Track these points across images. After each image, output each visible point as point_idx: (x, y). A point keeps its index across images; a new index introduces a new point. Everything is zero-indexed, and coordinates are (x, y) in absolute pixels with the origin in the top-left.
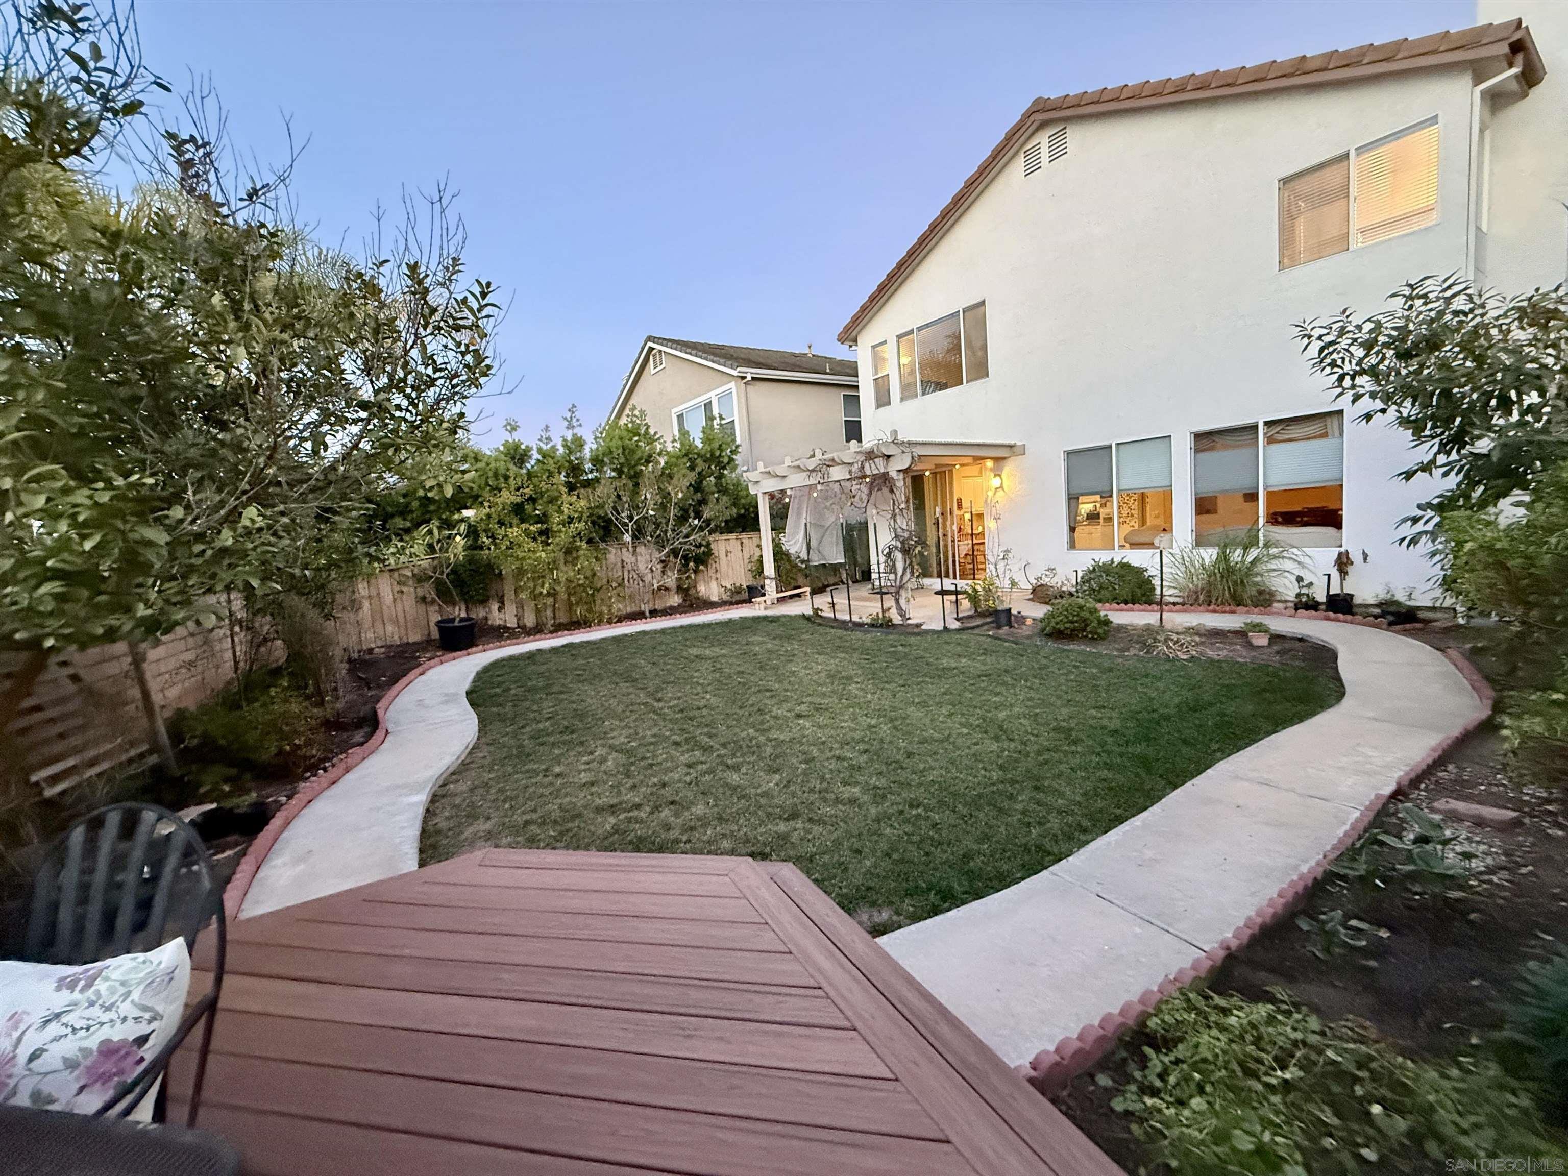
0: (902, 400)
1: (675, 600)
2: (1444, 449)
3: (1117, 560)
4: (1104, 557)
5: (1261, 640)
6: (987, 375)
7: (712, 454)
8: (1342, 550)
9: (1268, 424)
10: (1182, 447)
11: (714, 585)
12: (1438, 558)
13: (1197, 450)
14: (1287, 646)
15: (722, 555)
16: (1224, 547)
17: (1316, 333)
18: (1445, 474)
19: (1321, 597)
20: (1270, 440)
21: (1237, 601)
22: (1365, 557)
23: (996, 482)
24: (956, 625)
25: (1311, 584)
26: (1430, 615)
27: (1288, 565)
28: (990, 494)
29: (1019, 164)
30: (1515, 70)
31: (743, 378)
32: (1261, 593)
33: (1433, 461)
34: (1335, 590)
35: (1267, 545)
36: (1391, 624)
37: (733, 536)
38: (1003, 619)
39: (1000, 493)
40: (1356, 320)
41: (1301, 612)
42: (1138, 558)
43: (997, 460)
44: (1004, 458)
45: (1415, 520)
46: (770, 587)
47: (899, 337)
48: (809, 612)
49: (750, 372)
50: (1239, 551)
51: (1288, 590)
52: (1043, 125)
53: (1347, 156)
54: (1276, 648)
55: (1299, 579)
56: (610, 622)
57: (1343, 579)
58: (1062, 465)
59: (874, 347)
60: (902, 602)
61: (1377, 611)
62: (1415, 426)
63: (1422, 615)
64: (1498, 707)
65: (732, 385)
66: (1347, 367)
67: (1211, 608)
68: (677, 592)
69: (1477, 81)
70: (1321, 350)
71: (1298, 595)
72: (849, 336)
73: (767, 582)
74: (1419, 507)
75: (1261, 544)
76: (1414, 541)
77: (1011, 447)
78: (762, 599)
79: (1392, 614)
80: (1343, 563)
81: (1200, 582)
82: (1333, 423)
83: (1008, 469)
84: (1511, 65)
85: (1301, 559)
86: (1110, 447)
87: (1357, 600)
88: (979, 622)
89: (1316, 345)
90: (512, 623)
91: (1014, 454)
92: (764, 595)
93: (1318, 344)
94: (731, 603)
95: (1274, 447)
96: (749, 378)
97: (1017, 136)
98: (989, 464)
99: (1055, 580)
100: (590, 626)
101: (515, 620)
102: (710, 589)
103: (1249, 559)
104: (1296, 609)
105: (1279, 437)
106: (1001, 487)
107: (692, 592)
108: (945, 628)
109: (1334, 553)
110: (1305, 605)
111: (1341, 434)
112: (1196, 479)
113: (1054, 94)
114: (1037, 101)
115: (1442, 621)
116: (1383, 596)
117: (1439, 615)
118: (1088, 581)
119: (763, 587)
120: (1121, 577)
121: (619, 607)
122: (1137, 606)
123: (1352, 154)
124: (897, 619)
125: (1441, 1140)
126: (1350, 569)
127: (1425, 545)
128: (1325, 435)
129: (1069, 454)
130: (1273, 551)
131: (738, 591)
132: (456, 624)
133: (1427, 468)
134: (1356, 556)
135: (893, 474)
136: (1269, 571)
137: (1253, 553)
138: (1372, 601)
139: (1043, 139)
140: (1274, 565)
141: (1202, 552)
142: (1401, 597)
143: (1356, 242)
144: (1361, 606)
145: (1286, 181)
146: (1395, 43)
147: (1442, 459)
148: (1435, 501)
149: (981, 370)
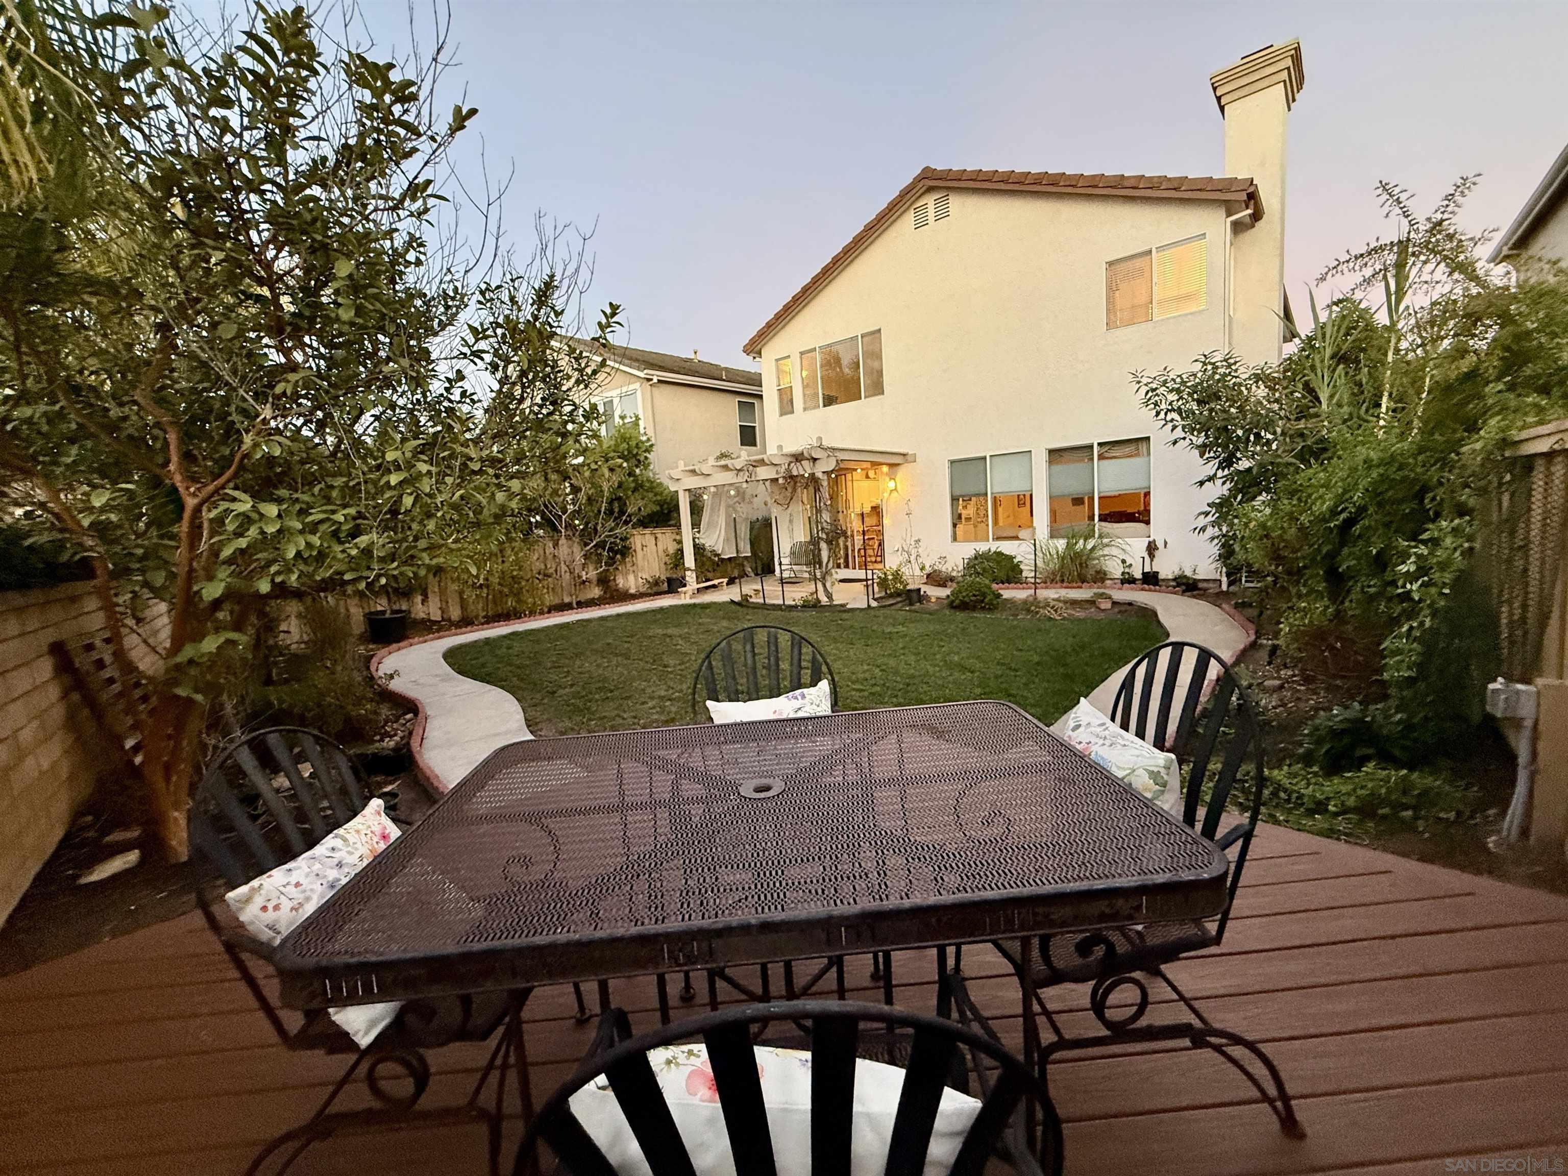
0: (805, 409)
1: (596, 592)
2: (1221, 467)
3: (993, 550)
4: (983, 547)
5: (1106, 605)
6: (883, 393)
7: (630, 452)
8: (1151, 539)
9: (1100, 444)
10: (1040, 460)
11: (631, 578)
12: (1216, 541)
13: (1051, 462)
14: (1123, 608)
15: (638, 547)
16: (1072, 537)
17: (1145, 380)
18: (1224, 483)
19: (1138, 575)
20: (1101, 457)
21: (1082, 580)
22: (1166, 543)
23: (891, 485)
24: (874, 604)
25: (1131, 565)
26: (1205, 585)
27: (1114, 551)
28: (886, 495)
29: (909, 219)
30: (1249, 211)
31: (649, 380)
32: (1098, 572)
33: (1215, 474)
34: (1147, 569)
35: (1100, 537)
36: (1184, 591)
37: (647, 531)
38: (914, 595)
39: (895, 494)
40: (1172, 375)
41: (1126, 585)
42: (1007, 548)
43: (892, 466)
44: (898, 465)
45: (1207, 514)
46: (691, 577)
47: (802, 353)
48: (737, 598)
49: (656, 375)
50: (1081, 542)
51: (1115, 570)
52: (930, 190)
53: (1150, 252)
54: (1116, 610)
55: (1124, 561)
56: (542, 613)
57: (1152, 561)
58: (947, 471)
59: (777, 360)
60: (828, 585)
61: (1174, 584)
62: (1203, 449)
63: (1201, 585)
64: (1258, 635)
65: (637, 385)
66: (1163, 406)
67: (1065, 584)
68: (598, 585)
69: (1229, 214)
70: (1147, 393)
71: (1123, 573)
72: (754, 348)
73: (688, 573)
74: (1209, 505)
75: (1097, 535)
76: (1203, 529)
77: (904, 455)
78: (684, 589)
79: (1184, 584)
80: (1152, 549)
81: (1054, 565)
82: (1143, 447)
83: (901, 473)
84: (1247, 208)
85: (1124, 547)
86: (985, 458)
87: (1162, 576)
88: (891, 601)
89: (1144, 389)
90: (436, 616)
91: (907, 461)
92: (685, 586)
93: (1146, 389)
94: (650, 595)
95: (1105, 463)
96: (655, 380)
97: (909, 196)
98: (885, 469)
99: (947, 565)
100: (520, 618)
101: (439, 612)
102: (629, 581)
103: (1089, 547)
104: (1122, 583)
105: (1107, 455)
106: (896, 489)
107: (612, 583)
108: (869, 606)
109: (1145, 542)
110: (1128, 580)
111: (1149, 454)
112: (1050, 486)
113: (940, 166)
114: (926, 169)
115: (1213, 588)
116: (1177, 572)
117: (1211, 585)
118: (974, 566)
119: (684, 578)
120: (998, 563)
121: (550, 599)
122: (1012, 585)
123: (1154, 251)
124: (824, 600)
125: (1285, 790)
126: (1157, 553)
127: (1211, 532)
128: (1137, 455)
129: (952, 462)
130: (1105, 541)
131: (657, 583)
132: (387, 615)
133: (1211, 479)
134: (1160, 544)
135: (819, 475)
136: (1104, 556)
137: (1091, 544)
138: (1170, 577)
139: (930, 201)
140: (1106, 551)
141: (1055, 541)
142: (1188, 573)
143: (1157, 314)
144: (1163, 580)
145: (1110, 264)
146: (1181, 178)
147: (1220, 473)
148: (1218, 501)
149: (877, 388)
